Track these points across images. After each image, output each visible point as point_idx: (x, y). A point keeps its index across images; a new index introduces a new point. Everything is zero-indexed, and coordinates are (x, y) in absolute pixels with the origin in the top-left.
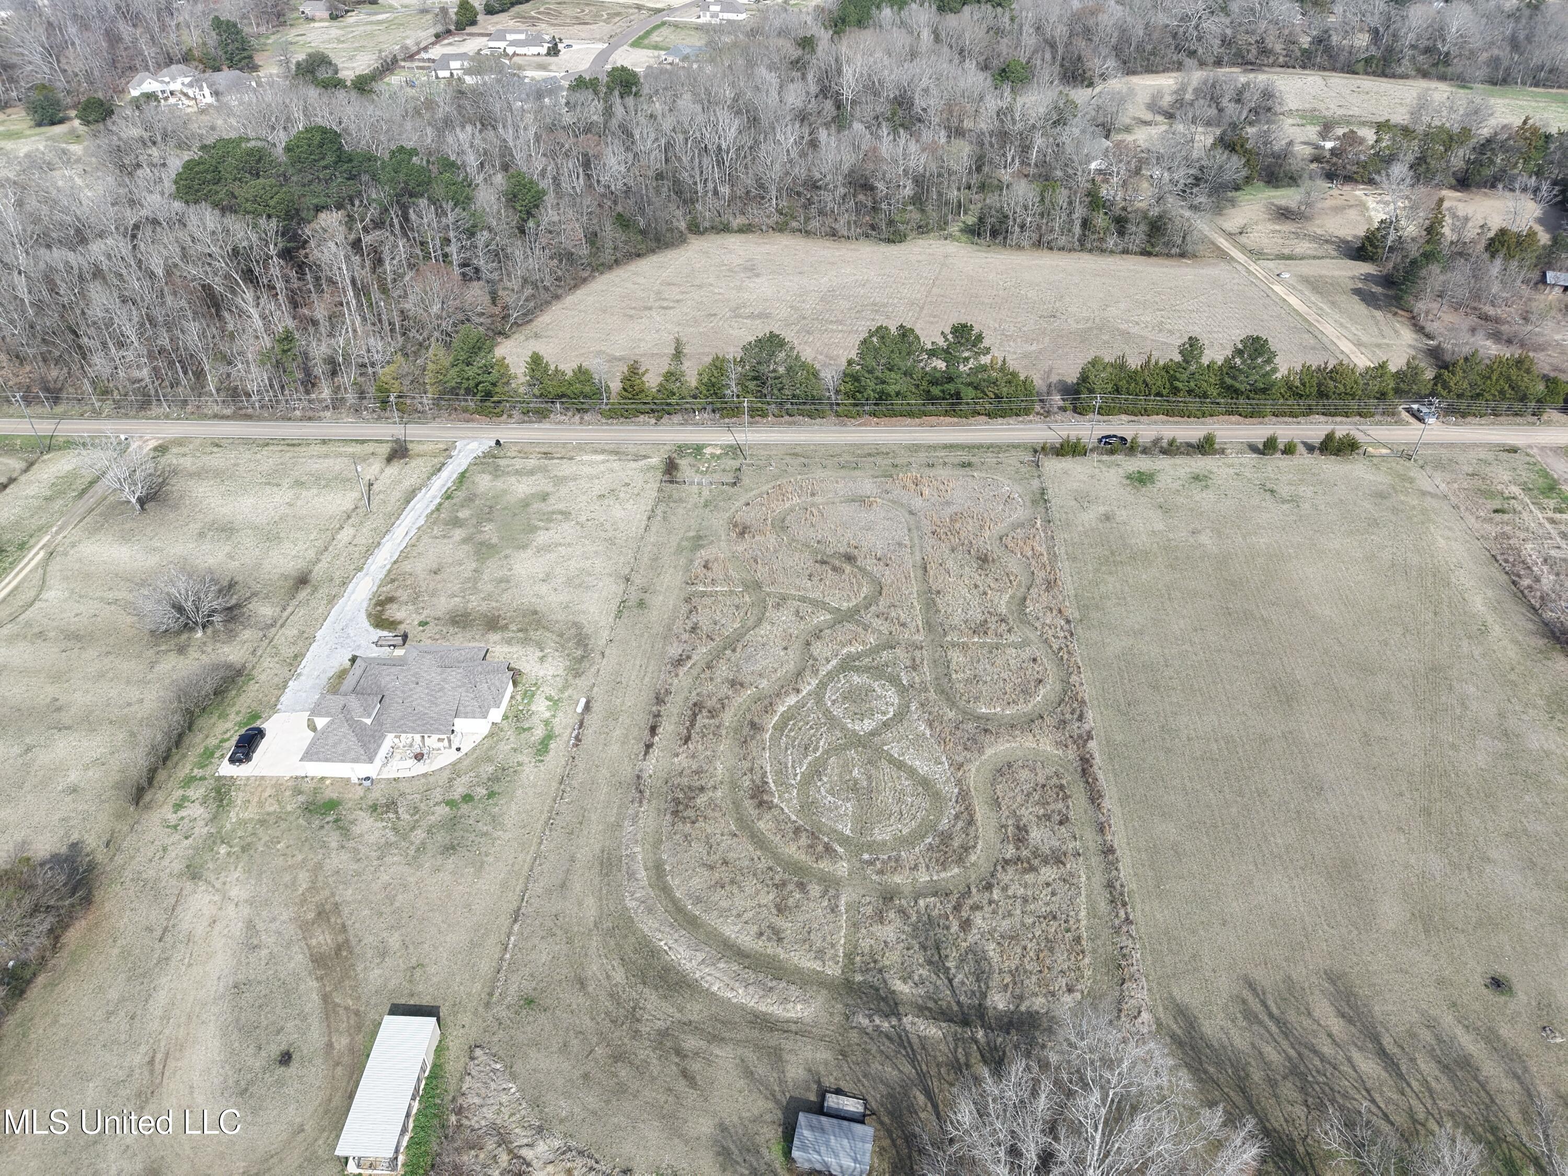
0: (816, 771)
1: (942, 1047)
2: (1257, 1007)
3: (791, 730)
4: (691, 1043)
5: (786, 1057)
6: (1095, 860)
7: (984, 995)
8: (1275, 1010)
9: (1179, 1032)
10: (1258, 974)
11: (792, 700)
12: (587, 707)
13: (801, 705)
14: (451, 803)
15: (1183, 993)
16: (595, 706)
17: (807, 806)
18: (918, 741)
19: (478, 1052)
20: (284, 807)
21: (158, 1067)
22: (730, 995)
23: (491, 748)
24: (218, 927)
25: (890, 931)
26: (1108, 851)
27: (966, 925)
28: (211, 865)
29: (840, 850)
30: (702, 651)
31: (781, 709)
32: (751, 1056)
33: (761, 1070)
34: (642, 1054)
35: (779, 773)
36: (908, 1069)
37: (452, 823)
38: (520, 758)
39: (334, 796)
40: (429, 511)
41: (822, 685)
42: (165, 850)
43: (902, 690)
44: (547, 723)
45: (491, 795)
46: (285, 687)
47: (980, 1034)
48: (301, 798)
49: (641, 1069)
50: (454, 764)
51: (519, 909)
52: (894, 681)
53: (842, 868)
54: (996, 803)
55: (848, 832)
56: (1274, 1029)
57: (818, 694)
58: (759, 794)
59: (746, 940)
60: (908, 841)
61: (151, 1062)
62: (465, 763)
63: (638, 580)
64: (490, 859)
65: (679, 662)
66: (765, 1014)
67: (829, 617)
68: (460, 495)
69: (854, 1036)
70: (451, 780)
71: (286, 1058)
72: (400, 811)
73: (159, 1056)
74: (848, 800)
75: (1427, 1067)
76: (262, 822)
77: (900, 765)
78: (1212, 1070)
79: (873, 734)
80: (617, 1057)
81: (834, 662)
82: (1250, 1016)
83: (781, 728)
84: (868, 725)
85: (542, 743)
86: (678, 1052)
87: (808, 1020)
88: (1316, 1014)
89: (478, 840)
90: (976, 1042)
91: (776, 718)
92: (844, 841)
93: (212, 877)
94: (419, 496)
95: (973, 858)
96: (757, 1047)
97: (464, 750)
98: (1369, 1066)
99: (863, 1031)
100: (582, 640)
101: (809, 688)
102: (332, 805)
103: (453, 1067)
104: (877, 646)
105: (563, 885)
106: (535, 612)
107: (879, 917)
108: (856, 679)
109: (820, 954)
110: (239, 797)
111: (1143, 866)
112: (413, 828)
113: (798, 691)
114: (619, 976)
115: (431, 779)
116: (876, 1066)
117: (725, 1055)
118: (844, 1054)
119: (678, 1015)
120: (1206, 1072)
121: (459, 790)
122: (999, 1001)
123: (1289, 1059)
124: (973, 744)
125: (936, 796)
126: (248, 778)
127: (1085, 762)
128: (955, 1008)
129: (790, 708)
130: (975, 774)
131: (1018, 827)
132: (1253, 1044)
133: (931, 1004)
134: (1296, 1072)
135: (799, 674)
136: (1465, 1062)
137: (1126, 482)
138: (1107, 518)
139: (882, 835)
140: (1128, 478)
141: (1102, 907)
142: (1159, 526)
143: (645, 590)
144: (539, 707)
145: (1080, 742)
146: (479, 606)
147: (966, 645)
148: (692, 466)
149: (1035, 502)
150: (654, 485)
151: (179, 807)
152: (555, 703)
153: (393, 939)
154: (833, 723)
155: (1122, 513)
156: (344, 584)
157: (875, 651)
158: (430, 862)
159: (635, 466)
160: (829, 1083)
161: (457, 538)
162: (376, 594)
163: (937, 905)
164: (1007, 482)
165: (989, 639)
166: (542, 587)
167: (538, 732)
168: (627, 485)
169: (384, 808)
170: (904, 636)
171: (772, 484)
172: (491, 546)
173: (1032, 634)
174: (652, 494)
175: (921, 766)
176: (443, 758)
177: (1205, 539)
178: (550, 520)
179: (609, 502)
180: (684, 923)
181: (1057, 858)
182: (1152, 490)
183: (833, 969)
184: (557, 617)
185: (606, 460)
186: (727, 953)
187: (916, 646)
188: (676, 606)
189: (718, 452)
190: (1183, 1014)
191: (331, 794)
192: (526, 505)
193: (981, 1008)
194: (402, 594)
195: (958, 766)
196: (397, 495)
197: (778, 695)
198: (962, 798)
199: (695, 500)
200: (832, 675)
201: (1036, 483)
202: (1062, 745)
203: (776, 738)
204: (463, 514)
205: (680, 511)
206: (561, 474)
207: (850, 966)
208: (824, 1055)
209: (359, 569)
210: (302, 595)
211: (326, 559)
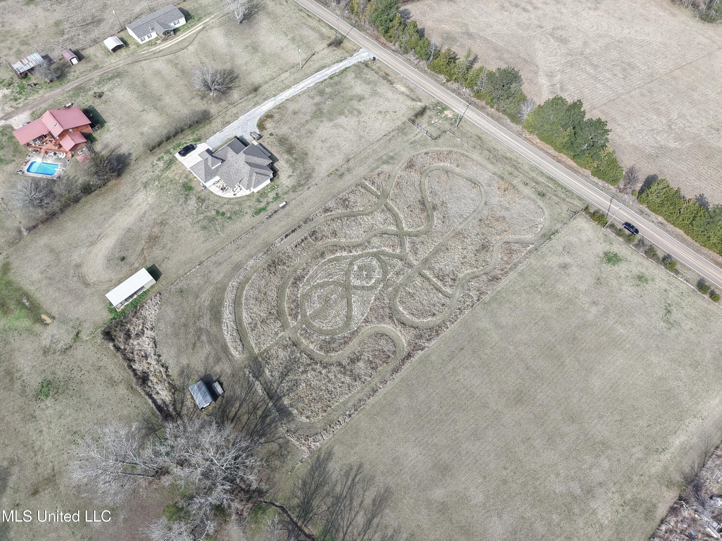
0: (322, 286)
1: (258, 398)
2: (353, 474)
3: (332, 265)
4: (204, 338)
5: (220, 363)
6: (367, 389)
7: (284, 395)
8: (356, 480)
9: (322, 457)
10: (367, 466)
11: (345, 254)
12: (284, 207)
13: (346, 258)
14: (218, 212)
15: (338, 450)
16: (287, 208)
17: (307, 296)
18: (364, 303)
19: (158, 295)
20: (179, 180)
21: (100, 238)
22: (226, 333)
23: (244, 201)
24: (139, 207)
25: (282, 354)
26: (375, 391)
27: (305, 372)
28: (151, 186)
29: (299, 317)
30: (341, 211)
31: (338, 254)
32: (213, 355)
33: (211, 360)
34: (191, 330)
35: (312, 277)
36: (243, 395)
37: (212, 220)
38: (249, 211)
39: (193, 186)
40: (319, 81)
41: (360, 256)
42: (146, 172)
43: (383, 280)
44: (268, 203)
45: (230, 218)
46: (215, 133)
47: (270, 404)
48: (186, 180)
49: (187, 333)
50: (230, 199)
51: (204, 261)
52: (385, 273)
53: (292, 323)
54: (362, 342)
55: (308, 314)
56: (349, 483)
57: (356, 258)
58: (299, 279)
59: (246, 321)
60: (321, 332)
61: (100, 235)
62: (234, 201)
63: (351, 164)
64: (211, 239)
65: (326, 210)
66: (228, 347)
67: (395, 229)
68: (336, 79)
69: (241, 373)
70: (225, 204)
71: (123, 259)
72: (204, 204)
73: (102, 235)
74: (320, 303)
76: (171, 181)
77: (349, 305)
78: (317, 474)
79: (355, 287)
80: (185, 325)
81: (375, 250)
82: (347, 474)
83: (330, 261)
84: (357, 283)
85: (259, 210)
86: (199, 338)
87: (235, 358)
88: (367, 493)
89: (213, 230)
90: (268, 405)
91: (333, 257)
92: (304, 316)
93: (148, 191)
94: (323, 70)
95: (333, 354)
96: (217, 354)
97: (237, 196)
98: (361, 520)
99: (245, 374)
100: (309, 177)
101: (355, 253)
102: (190, 189)
103: (151, 294)
104: (398, 255)
105: (220, 264)
106: (306, 154)
107: (285, 347)
108: (375, 262)
109: (258, 344)
110: (174, 167)
111: (380, 405)
112: (202, 213)
113: (351, 252)
114: (207, 303)
115: (220, 199)
116: (237, 387)
117: (207, 348)
118: (233, 375)
119: (209, 327)
120: (314, 473)
121: (223, 210)
122: (286, 401)
123: (341, 494)
124: (381, 319)
125: (348, 325)
126: (180, 162)
127: (409, 356)
128: (274, 392)
129: (341, 256)
130: (368, 329)
131: (357, 358)
132: (337, 481)
133: (269, 384)
134: (338, 499)
135: (358, 246)
137: (602, 255)
138: (565, 266)
139: (316, 324)
140: (606, 254)
141: (350, 404)
142: (582, 288)
143: (349, 170)
144: (272, 195)
145: (417, 348)
146: (293, 139)
147: (428, 279)
148: (430, 117)
149: (544, 235)
150: (405, 119)
151: (159, 159)
152: (277, 197)
153: (169, 245)
154: (347, 273)
155: (575, 269)
156: (265, 99)
157: (394, 256)
158: (197, 228)
159: (409, 103)
160: (222, 379)
161: (315, 101)
162: (270, 111)
163: (305, 359)
164: (547, 216)
165: (439, 283)
166: (319, 144)
167: (262, 205)
168: (395, 112)
169: (201, 200)
170: (411, 258)
171: (449, 149)
172: (322, 113)
173: (458, 294)
174: (399, 123)
175: (356, 311)
176: (229, 194)
177: (594, 310)
178: (351, 113)
179: (380, 117)
180: (237, 302)
181: (356, 378)
182: (608, 268)
183: (256, 351)
184: (311, 161)
185: (403, 93)
186: (238, 321)
187: (410, 266)
188: (351, 185)
189: (450, 116)
190: (330, 455)
191: (193, 184)
192: (351, 100)
193: (280, 398)
194: (277, 116)
195: (366, 321)
196: (317, 65)
197: (343, 248)
198: (354, 333)
199: (411, 137)
200: (368, 255)
201: (559, 226)
202: (409, 344)
203: (325, 264)
204: (328, 90)
205: (400, 139)
206: (379, 90)
207: (261, 354)
208: (229, 371)
209: (275, 96)
210: (251, 96)
211: (270, 83)
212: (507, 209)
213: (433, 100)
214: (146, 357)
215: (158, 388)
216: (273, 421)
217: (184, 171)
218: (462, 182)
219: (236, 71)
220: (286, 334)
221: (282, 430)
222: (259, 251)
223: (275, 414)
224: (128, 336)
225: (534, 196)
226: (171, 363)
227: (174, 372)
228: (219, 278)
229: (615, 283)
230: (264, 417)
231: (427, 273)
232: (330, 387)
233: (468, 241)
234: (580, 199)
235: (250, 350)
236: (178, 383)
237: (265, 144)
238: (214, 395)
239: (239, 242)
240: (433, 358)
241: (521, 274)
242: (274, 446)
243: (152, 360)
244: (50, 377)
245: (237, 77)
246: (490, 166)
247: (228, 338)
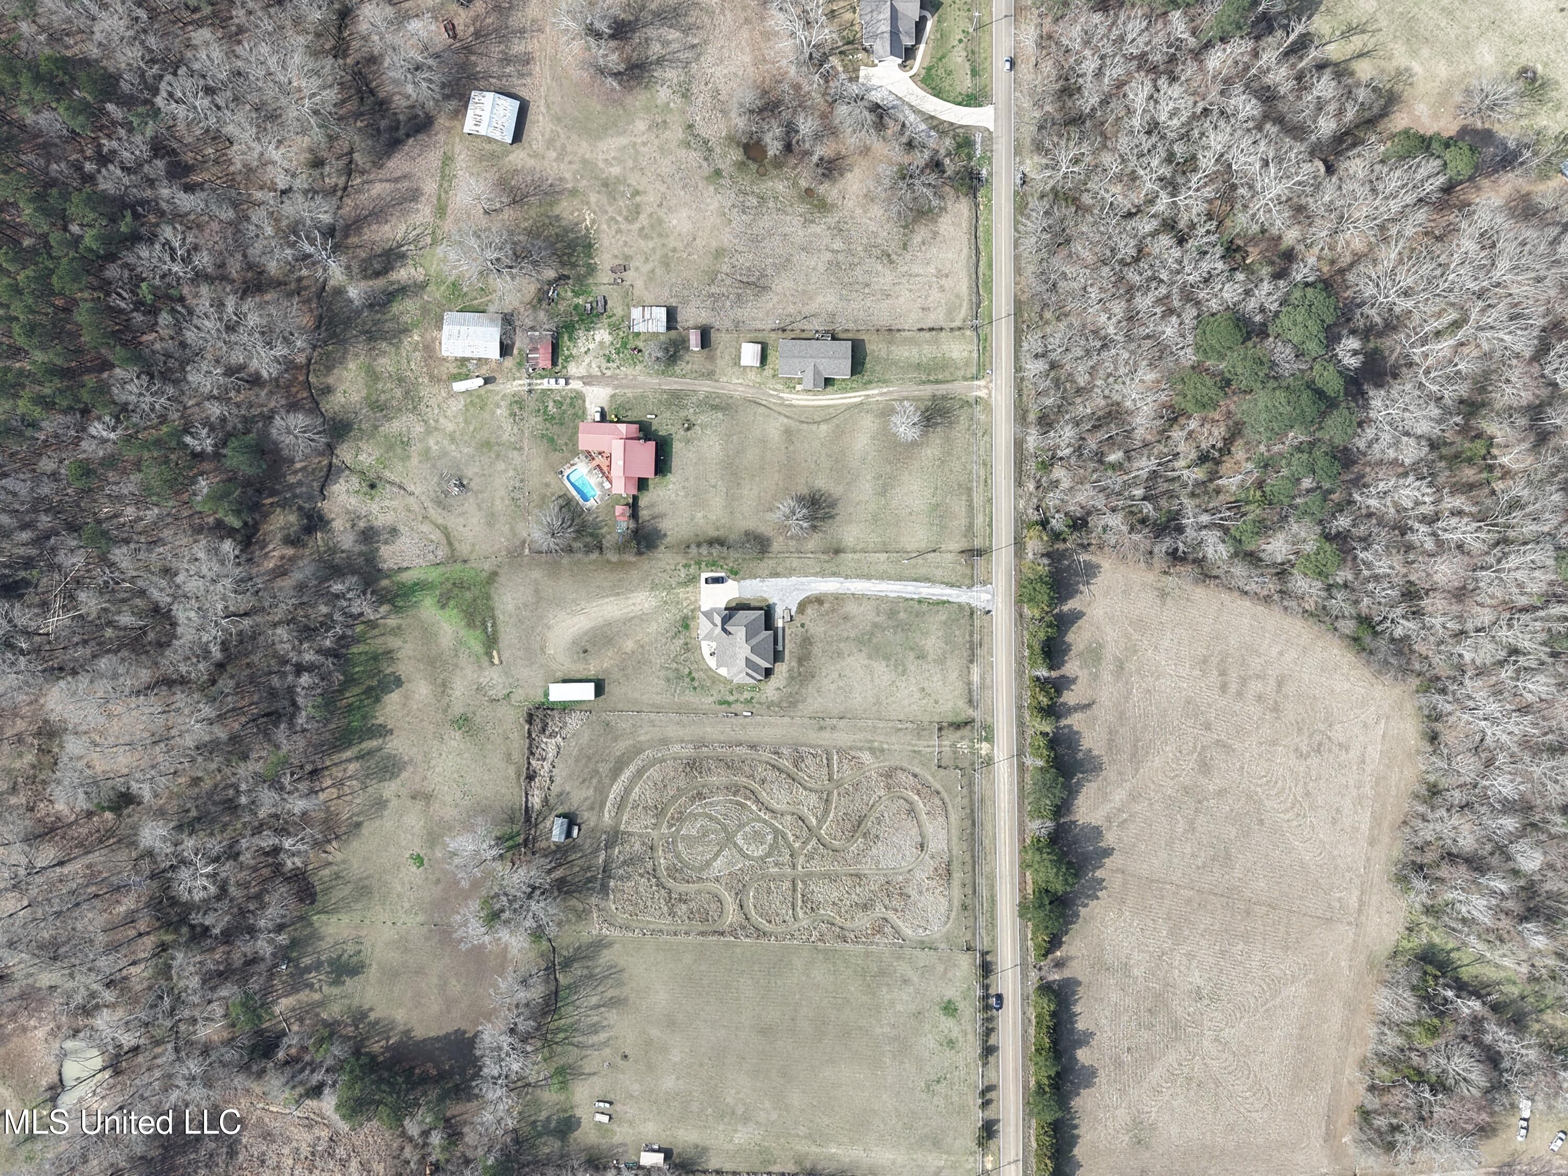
0: (711, 818)
1: (596, 863)
2: (613, 970)
3: (735, 808)
4: (595, 781)
5: (591, 812)
6: (672, 928)
7: (614, 878)
8: (612, 976)
9: (604, 942)
10: (626, 975)
11: (754, 807)
12: (746, 716)
13: (752, 812)
14: (690, 673)
15: (617, 946)
16: (749, 720)
17: (695, 816)
18: (731, 863)
19: (588, 713)
20: (685, 608)
21: (580, 612)
22: (612, 792)
23: (719, 681)
24: (632, 607)
25: (637, 846)
26: (676, 934)
27: (642, 876)
28: (657, 592)
29: (673, 829)
30: (787, 764)
31: (748, 803)
32: (591, 801)
33: (586, 804)
34: (590, 766)
35: (711, 803)
36: (588, 851)
37: (680, 677)
38: (716, 694)
39: (691, 626)
40: (904, 595)
41: (765, 822)
42: (665, 571)
43: (762, 858)
44: (737, 701)
45: (695, 688)
46: (756, 578)
47: (600, 876)
48: (690, 613)
49: (586, 766)
50: (710, 669)
51: (644, 712)
52: (769, 855)
53: (665, 830)
54: (699, 892)
55: (682, 832)
56: (606, 973)
57: (759, 820)
58: (700, 796)
59: (634, 795)
60: (678, 856)
62: (711, 673)
63: (842, 723)
64: (665, 696)
65: (776, 753)
66: (605, 804)
67: (814, 824)
68: (924, 607)
69: (599, 834)
70: (702, 670)
71: (585, 651)
72: (685, 655)
74: (698, 832)
75: (595, 1019)
76: (678, 603)
77: (717, 855)
78: (591, 949)
79: (735, 844)
80: (589, 758)
81: (780, 827)
82: (611, 967)
83: (738, 803)
84: (740, 842)
85: (725, 701)
86: (591, 777)
87: (604, 819)
88: (611, 989)
89: (673, 689)
90: (598, 874)
91: (743, 801)
92: (678, 831)
93: (652, 595)
94: (922, 585)
95: (671, 881)
96: (594, 803)
97: (718, 671)
98: (594, 1000)
99: (601, 837)
100: (793, 704)
101: (763, 815)
102: (687, 627)
103: (584, 706)
104: (794, 848)
105: (654, 726)
106: (813, 677)
107: (643, 844)
108: (770, 837)
109: (628, 823)
110: (690, 589)
111: (670, 946)
112: (677, 662)
113: (760, 810)
114: (618, 753)
115: (702, 662)
116: (588, 841)
117: (591, 792)
118: (592, 831)
119: (604, 776)
120: (591, 947)
121: (696, 675)
122: (612, 884)
123: (596, 975)
124: (730, 888)
125: (702, 869)
126: (698, 589)
127: (722, 934)
128: (610, 869)
129: (750, 807)
130: (712, 886)
131: (686, 900)
132: (600, 965)
133: (611, 860)
134: (591, 976)
135: (771, 810)
136: (596, 1032)
137: (946, 999)
138: (905, 981)
139: (680, 847)
140: (949, 1002)
141: (652, 927)
142: (899, 1007)
143: (833, 728)
144: (747, 695)
145: (734, 933)
146: (816, 650)
147: (794, 890)
148: (962, 738)
149: (922, 942)
150: (936, 719)
151: (685, 566)
152: (749, 701)
153: (630, 671)
154: (741, 826)
155: (911, 990)
156: (834, 574)
157: (790, 846)
158: (662, 673)
159: (961, 704)
160: (583, 827)
161: (877, 619)
162: (826, 595)
163: (649, 865)
164: (944, 930)
165: (800, 903)
166: (835, 675)
167: (731, 699)
168: (936, 702)
169: (687, 647)
170: (801, 860)
171: (941, 789)
172: (870, 640)
173: (805, 923)
174: (926, 719)
175: (718, 864)
176: (712, 662)
177: (887, 1029)
178: (896, 666)
179: (917, 695)
180: (640, 773)
181: (672, 913)
182: (938, 1013)
183: (622, 827)
184: (811, 688)
185: (969, 683)
186: (628, 791)
187: (794, 867)
188: (820, 746)
189: (983, 752)
190: (610, 945)
191: (692, 624)
192: (912, 649)
193: (609, 877)
194: (826, 605)
195: (717, 880)
196: (923, 571)
197: (757, 801)
198: (700, 879)
199: (921, 745)
200: (771, 826)
201: (943, 946)
202: (731, 925)
203: (731, 801)
204: (902, 615)
205: (909, 737)
206: (949, 663)
207: (624, 833)
208: (592, 824)
209: (847, 577)
210: (825, 557)
211: (857, 556)
212: (921, 892)
213: (989, 719)
214: (544, 760)
215: (536, 792)
216: (593, 889)
217: (696, 601)
218: (915, 831)
219: (839, 506)
220: (654, 834)
221: (593, 900)
222: (692, 742)
223: (597, 885)
224: (543, 730)
225: (956, 903)
226: (558, 780)
227: (555, 789)
228: (643, 738)
229: (927, 1027)
230: (589, 880)
231: (800, 885)
232: (649, 903)
233: (858, 890)
234: (994, 940)
235: (618, 824)
236: (552, 801)
237: (787, 632)
238: (569, 834)
239: (684, 717)
240: (738, 950)
241: (867, 954)
242: (580, 907)
243: (547, 765)
244: (470, 715)
245: (832, 517)
246: (955, 839)
247: (611, 796)
